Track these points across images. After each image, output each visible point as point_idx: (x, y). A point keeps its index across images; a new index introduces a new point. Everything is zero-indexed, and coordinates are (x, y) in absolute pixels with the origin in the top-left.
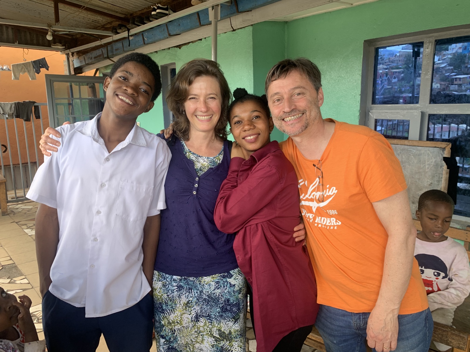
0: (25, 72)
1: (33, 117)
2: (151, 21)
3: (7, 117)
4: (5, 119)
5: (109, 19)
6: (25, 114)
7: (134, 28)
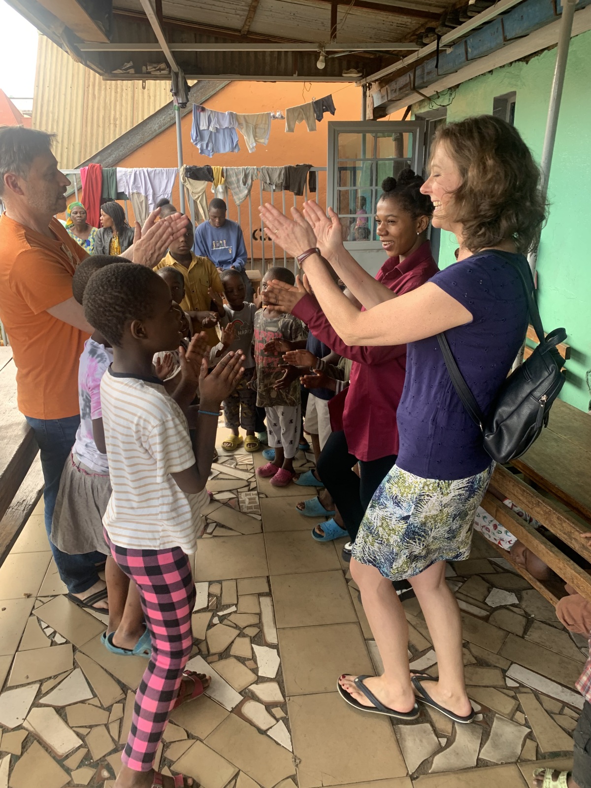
0: (302, 119)
1: (306, 188)
2: (471, 17)
3: (274, 188)
4: (272, 190)
5: (422, 21)
6: (297, 184)
7: (446, 33)
